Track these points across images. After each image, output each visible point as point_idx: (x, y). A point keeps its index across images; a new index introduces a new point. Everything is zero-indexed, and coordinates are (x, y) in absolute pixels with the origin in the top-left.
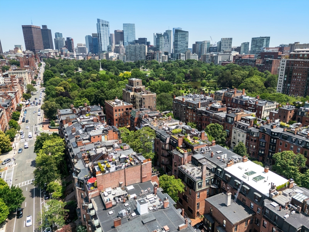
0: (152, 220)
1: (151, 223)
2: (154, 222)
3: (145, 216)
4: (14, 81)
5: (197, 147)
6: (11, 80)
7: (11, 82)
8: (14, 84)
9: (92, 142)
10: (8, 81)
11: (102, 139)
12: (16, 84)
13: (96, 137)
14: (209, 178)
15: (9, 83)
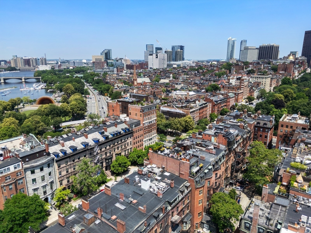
0: (140, 193)
1: (137, 195)
2: (139, 196)
3: (142, 190)
4: (242, 84)
5: (296, 192)
6: (240, 83)
7: (239, 84)
8: (242, 86)
9: (203, 138)
10: (238, 83)
11: (212, 140)
12: (243, 87)
13: (207, 136)
14: (265, 228)
15: (238, 85)
